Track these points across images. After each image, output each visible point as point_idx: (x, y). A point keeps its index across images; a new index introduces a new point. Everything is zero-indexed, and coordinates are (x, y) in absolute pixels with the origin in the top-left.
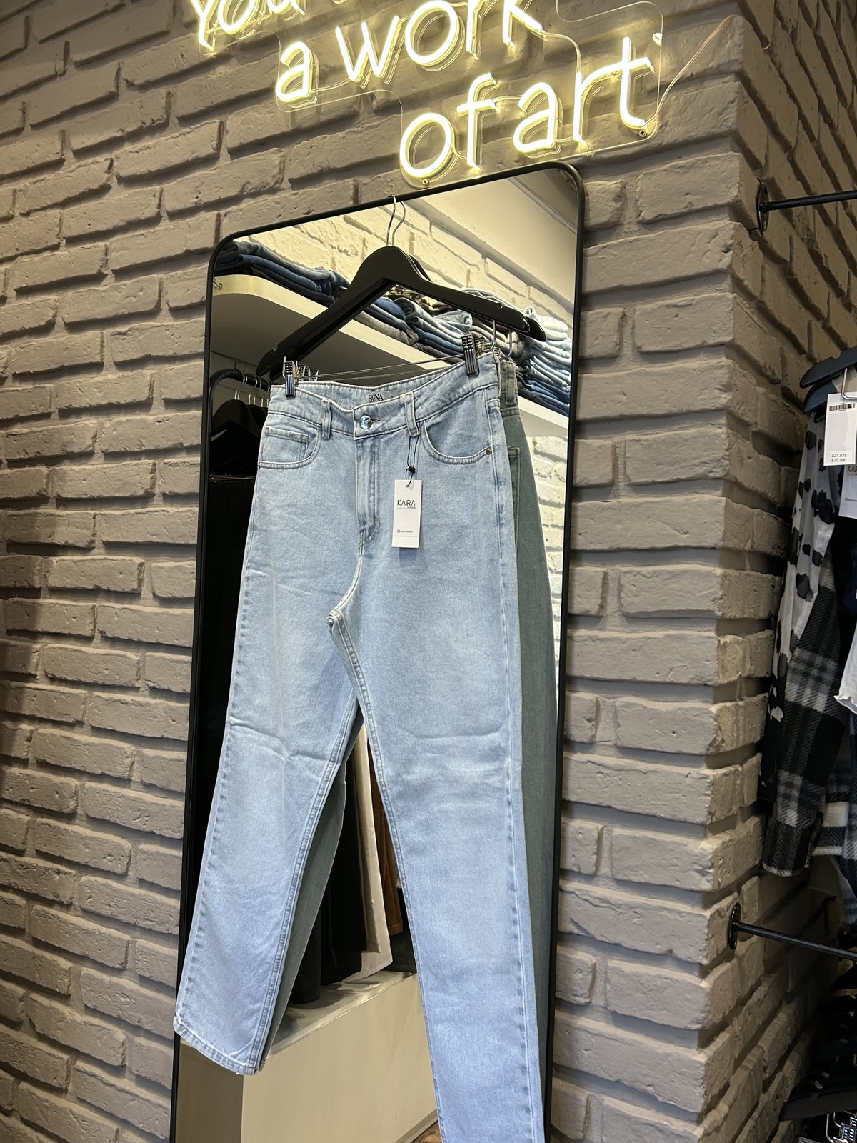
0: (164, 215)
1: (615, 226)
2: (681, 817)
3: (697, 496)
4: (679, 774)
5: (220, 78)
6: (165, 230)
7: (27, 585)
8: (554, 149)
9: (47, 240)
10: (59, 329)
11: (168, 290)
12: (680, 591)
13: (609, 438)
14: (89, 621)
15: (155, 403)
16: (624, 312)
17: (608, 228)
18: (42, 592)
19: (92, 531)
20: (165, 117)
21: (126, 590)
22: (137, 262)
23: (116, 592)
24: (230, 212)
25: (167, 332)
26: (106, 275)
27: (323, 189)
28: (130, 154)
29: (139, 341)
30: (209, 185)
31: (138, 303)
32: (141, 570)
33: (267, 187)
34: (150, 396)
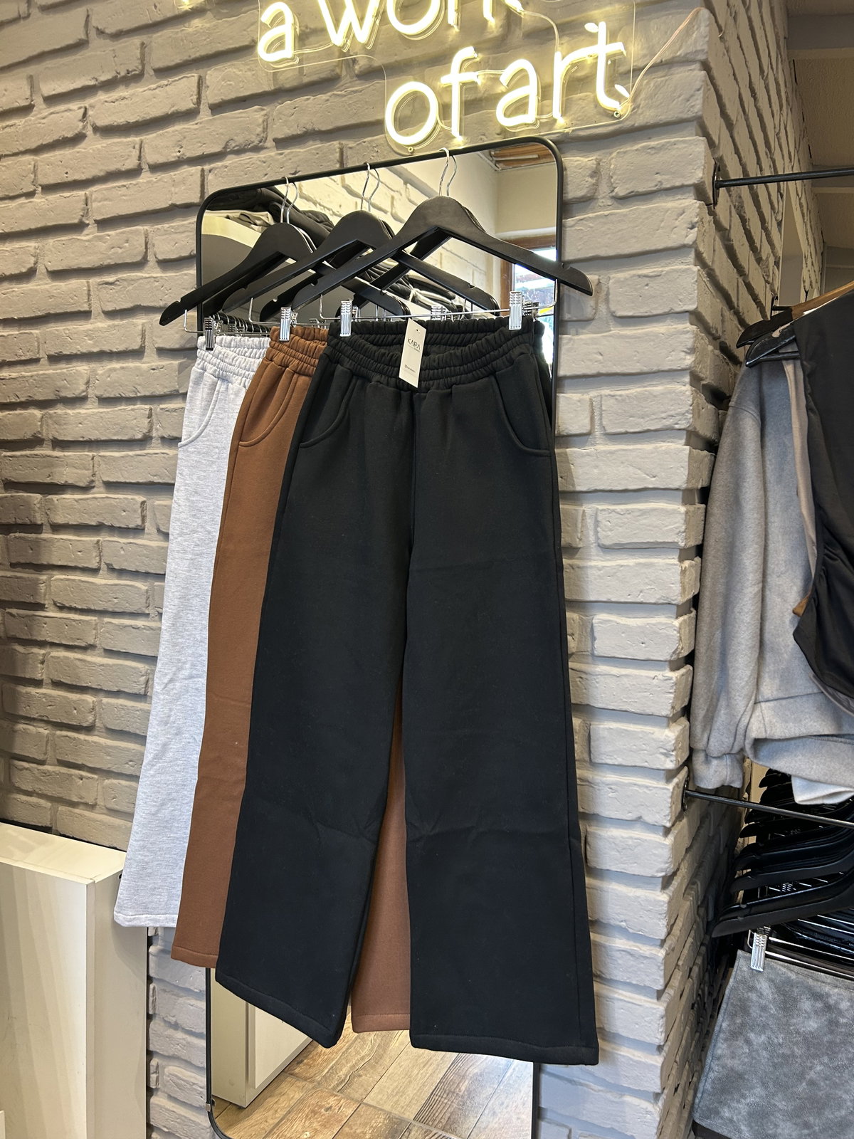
0: (145, 167)
1: (590, 199)
2: (648, 711)
3: (663, 444)
4: (648, 677)
5: (197, 32)
6: (148, 182)
7: (28, 522)
8: (534, 125)
9: (21, 187)
10: (41, 276)
11: (154, 242)
12: (649, 526)
13: (586, 393)
14: (94, 554)
15: (147, 351)
16: (599, 280)
17: (584, 202)
18: (44, 527)
19: (91, 471)
20: (140, 67)
21: (130, 526)
22: (120, 214)
23: (120, 528)
24: (216, 168)
25: (157, 284)
26: (88, 225)
27: (309, 150)
28: (106, 104)
29: (128, 291)
30: (191, 139)
31: (125, 254)
32: (144, 507)
33: (250, 145)
34: (142, 345)
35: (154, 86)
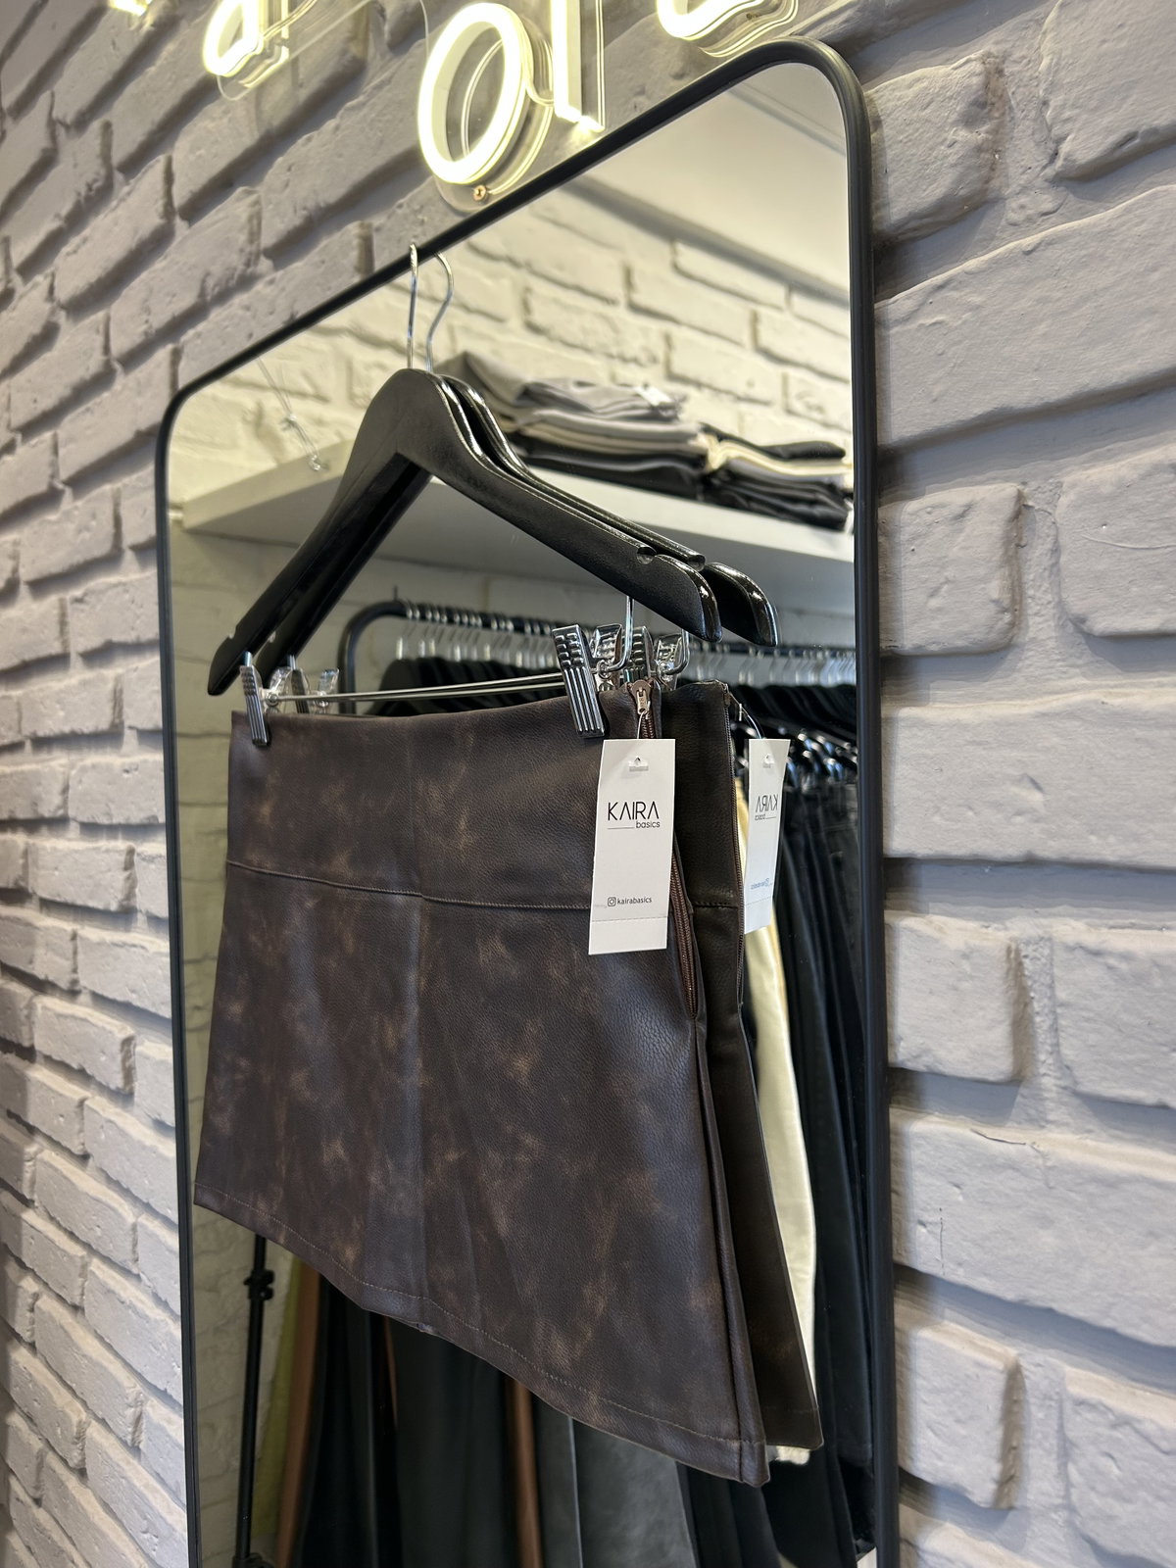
0: (117, 366)
1: (975, 207)
6: (112, 395)
14: (77, 1127)
15: (127, 732)
16: (1020, 496)
18: (38, 1054)
19: (72, 962)
20: (103, 172)
21: (112, 1087)
23: (100, 1085)
25: (127, 596)
26: (61, 490)
28: (69, 259)
29: (97, 613)
30: (159, 292)
31: (92, 541)
32: (129, 1051)
33: (236, 276)
34: (117, 721)
35: (114, 203)
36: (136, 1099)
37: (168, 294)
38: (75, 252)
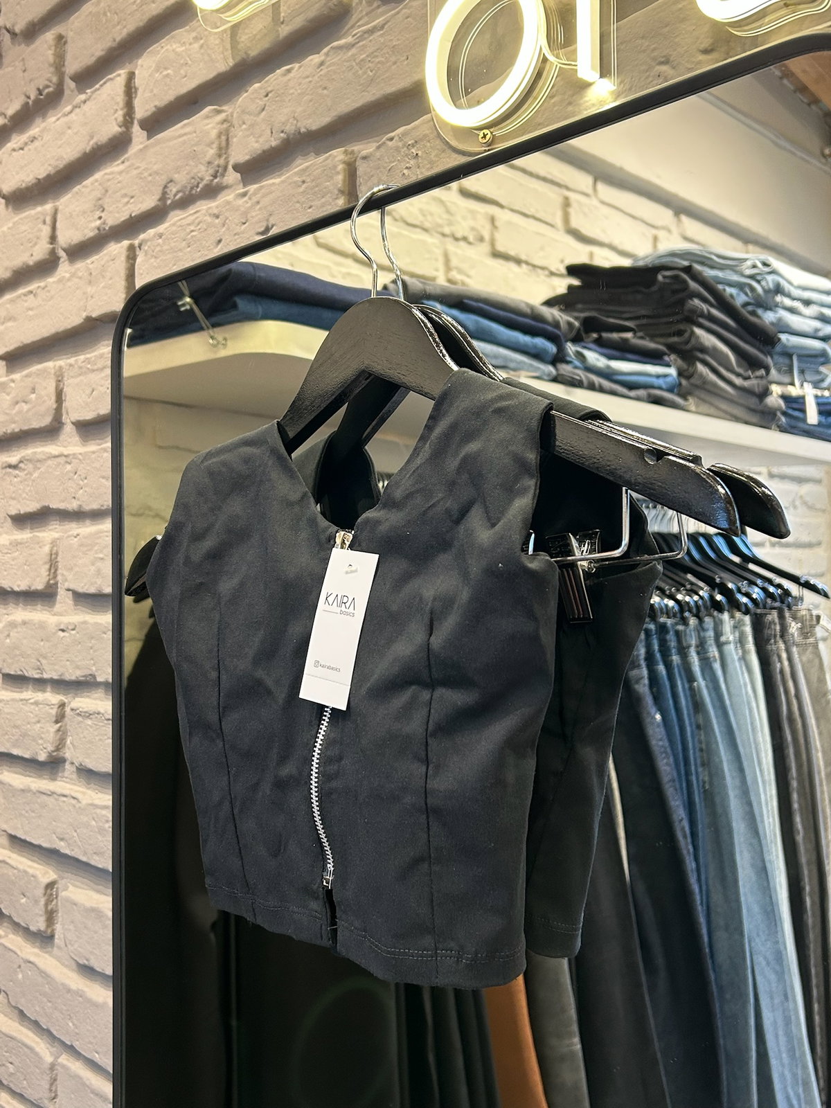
0: (62, 254)
6: (59, 279)
15: (60, 594)
20: (55, 79)
24: (147, 241)
25: (69, 467)
27: (288, 177)
28: (14, 154)
29: (34, 481)
30: (115, 192)
31: (30, 413)
32: (51, 894)
33: (201, 186)
34: (52, 582)
35: (69, 108)
36: (56, 940)
37: (125, 195)
38: (22, 149)
